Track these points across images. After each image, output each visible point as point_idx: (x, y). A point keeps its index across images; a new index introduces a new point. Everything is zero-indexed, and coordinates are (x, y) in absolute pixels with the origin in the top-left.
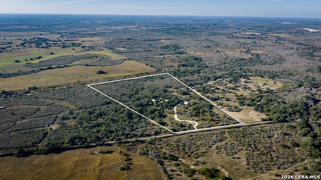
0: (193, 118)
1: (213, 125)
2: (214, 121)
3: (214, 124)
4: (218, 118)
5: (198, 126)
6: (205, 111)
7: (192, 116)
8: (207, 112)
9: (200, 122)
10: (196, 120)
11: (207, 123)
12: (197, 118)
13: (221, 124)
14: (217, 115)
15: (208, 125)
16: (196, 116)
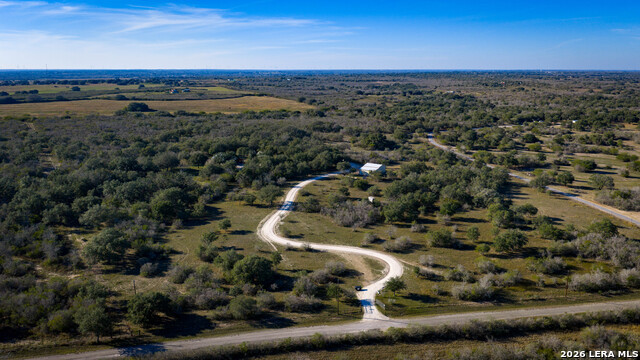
0: (386, 231)
1: (526, 284)
2: (533, 253)
3: (538, 277)
4: (559, 236)
5: (395, 285)
6: (468, 199)
7: (378, 220)
8: (481, 204)
9: (422, 260)
10: (398, 242)
11: (482, 262)
12: (404, 236)
13: (596, 276)
14: (551, 220)
15: (484, 283)
16: (403, 219)
